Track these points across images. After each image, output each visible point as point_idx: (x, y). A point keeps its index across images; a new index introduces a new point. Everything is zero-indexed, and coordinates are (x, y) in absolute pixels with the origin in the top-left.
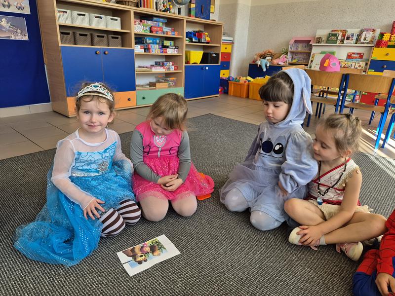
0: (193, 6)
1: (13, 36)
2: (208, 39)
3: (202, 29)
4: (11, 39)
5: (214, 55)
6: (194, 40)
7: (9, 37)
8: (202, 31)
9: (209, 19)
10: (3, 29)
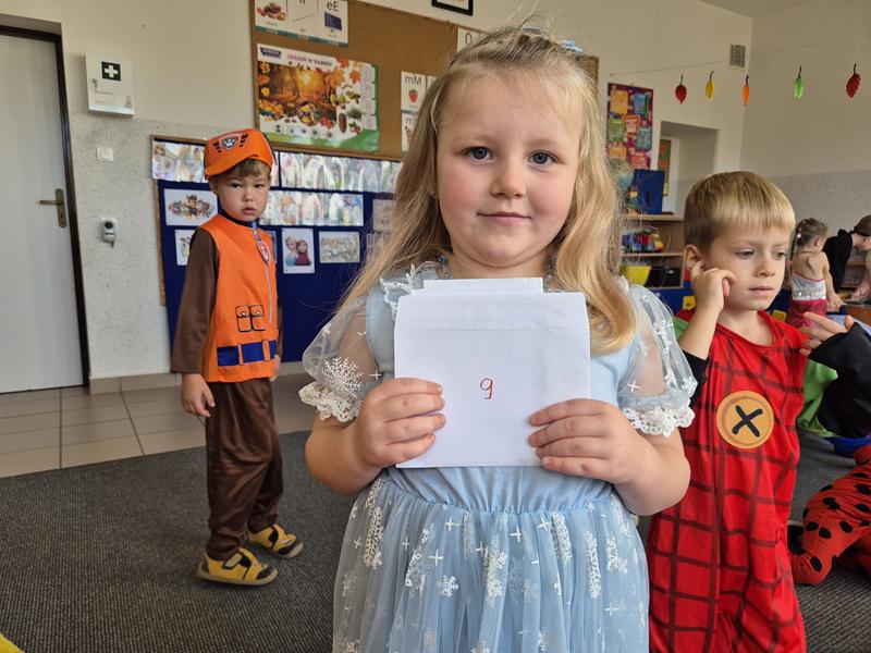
0: (634, 195)
2: (659, 245)
3: (648, 230)
5: (671, 272)
6: (634, 249)
8: (648, 234)
9: (660, 213)
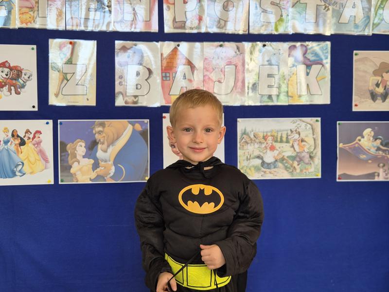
1: (381, 171)
4: (376, 179)
7: (372, 175)
10: (363, 157)
